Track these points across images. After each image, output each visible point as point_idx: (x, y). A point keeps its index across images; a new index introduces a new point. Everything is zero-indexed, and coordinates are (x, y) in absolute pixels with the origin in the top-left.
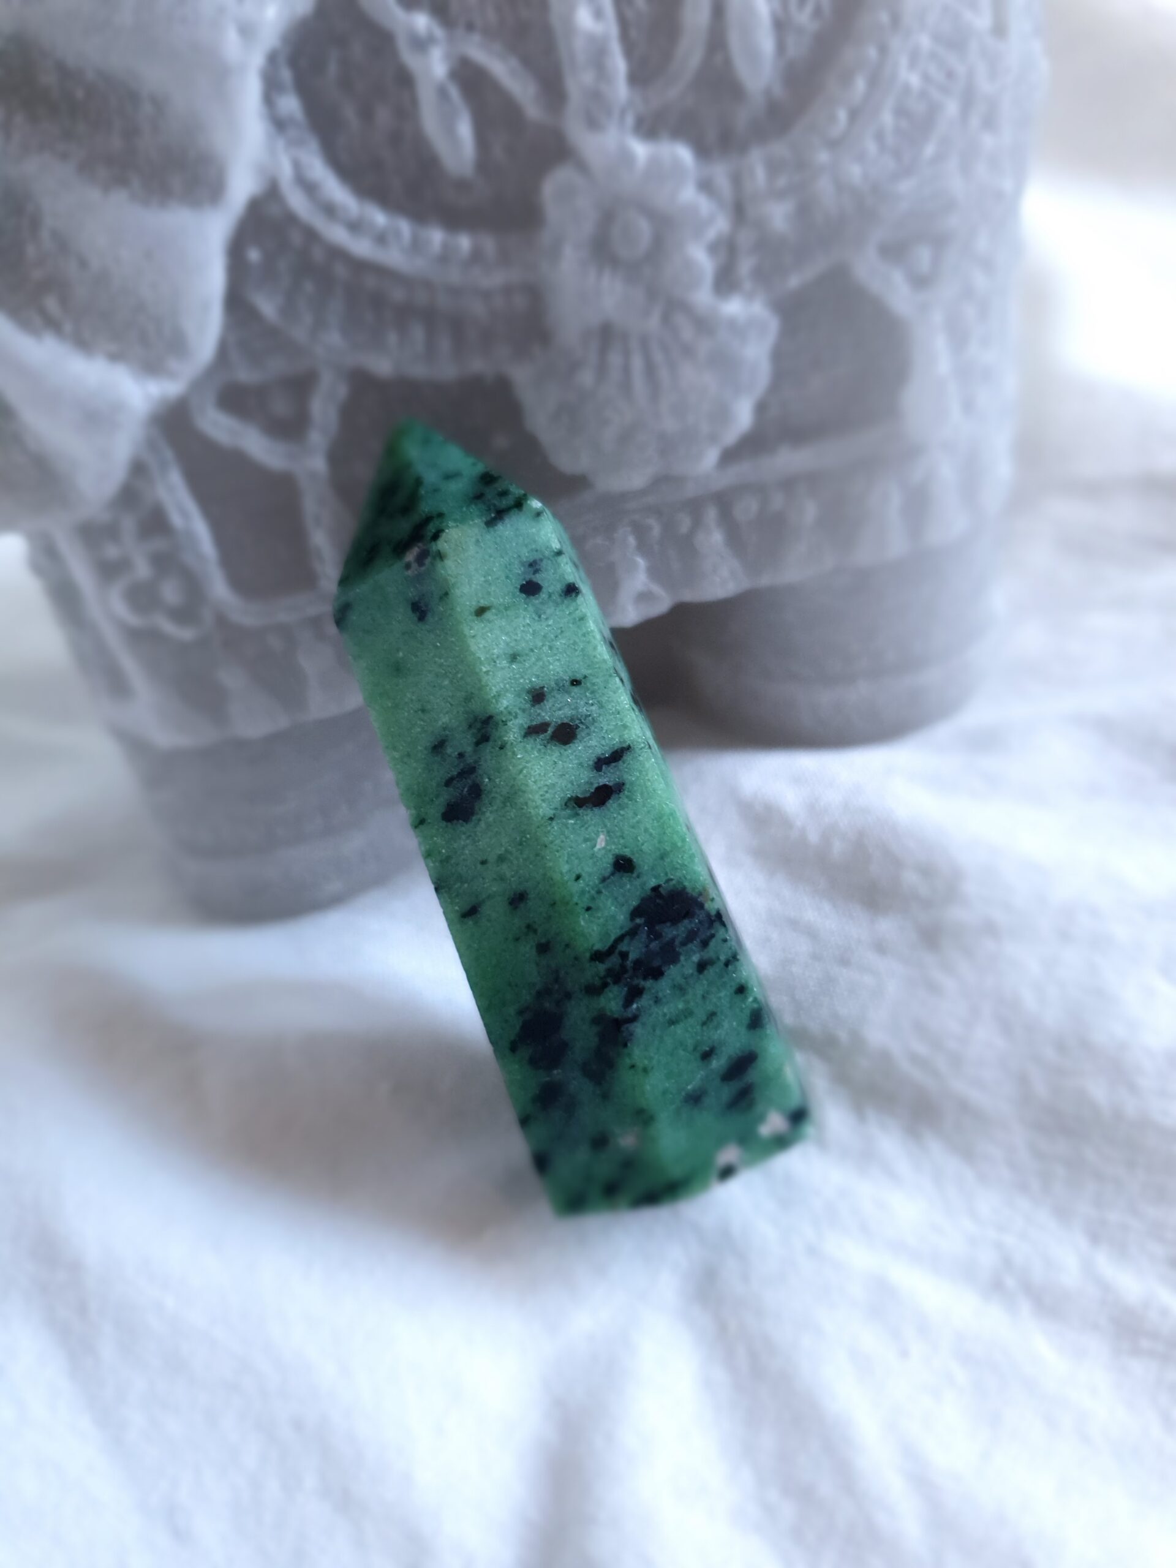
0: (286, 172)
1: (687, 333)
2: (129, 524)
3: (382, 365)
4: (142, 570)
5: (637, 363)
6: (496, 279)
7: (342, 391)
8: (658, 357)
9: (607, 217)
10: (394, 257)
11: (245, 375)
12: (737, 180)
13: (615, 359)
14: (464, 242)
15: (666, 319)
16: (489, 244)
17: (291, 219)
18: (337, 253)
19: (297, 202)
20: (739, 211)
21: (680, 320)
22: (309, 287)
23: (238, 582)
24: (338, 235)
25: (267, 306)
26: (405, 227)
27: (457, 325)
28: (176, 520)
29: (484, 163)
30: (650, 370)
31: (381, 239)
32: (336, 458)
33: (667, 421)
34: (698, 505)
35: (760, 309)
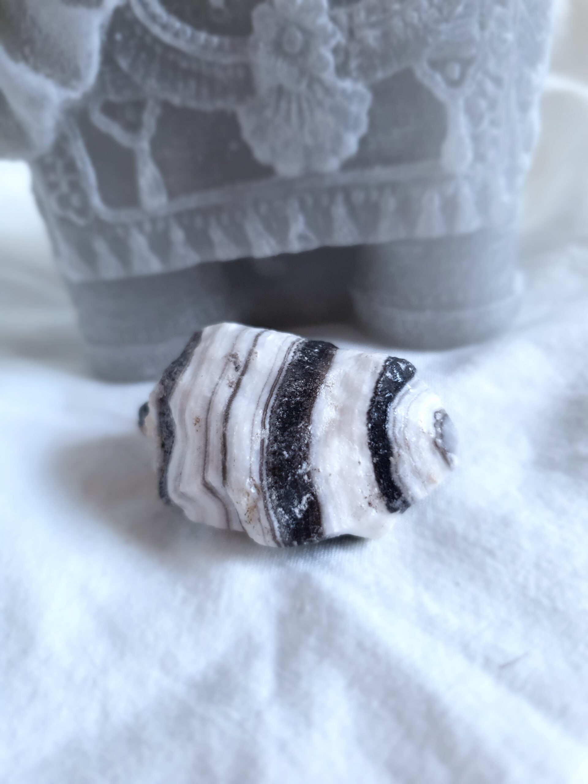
1: (320, 94)
2: (60, 165)
3: (176, 100)
4: (64, 188)
5: (294, 107)
6: (228, 60)
7: (158, 111)
8: (305, 105)
9: (282, 30)
10: (181, 44)
11: (113, 97)
12: (351, 17)
13: (283, 105)
14: (215, 40)
15: (310, 86)
16: (227, 41)
17: (136, 21)
18: (156, 40)
19: (138, 11)
20: (351, 34)
21: (317, 87)
22: (143, 56)
23: (107, 200)
24: (156, 30)
25: (124, 63)
26: (189, 30)
27: (211, 82)
28: (79, 164)
29: (229, 1)
30: (300, 111)
31: (176, 34)
32: (155, 144)
33: (309, 140)
34: (332, 191)
35: (361, 87)
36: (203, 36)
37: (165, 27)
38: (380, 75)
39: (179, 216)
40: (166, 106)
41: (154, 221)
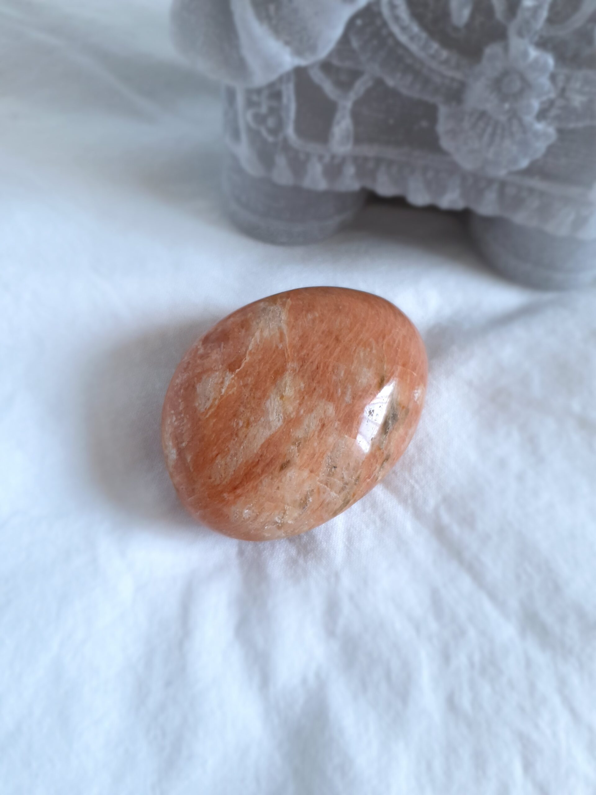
1: (515, 127)
2: (265, 93)
3: (390, 82)
4: (264, 109)
5: (489, 130)
6: (450, 73)
7: (370, 84)
9: (506, 73)
10: (414, 48)
11: (336, 62)
12: (568, 79)
13: (481, 124)
14: (445, 54)
15: (510, 120)
16: (454, 59)
17: (379, 14)
18: (391, 34)
19: (386, 11)
20: (562, 93)
21: (515, 122)
22: (375, 42)
23: (299, 130)
24: (395, 29)
25: (355, 43)
26: (424, 35)
27: (427, 81)
28: (285, 100)
29: (468, 26)
30: (493, 135)
31: (412, 38)
32: (357, 104)
33: (490, 155)
34: (490, 181)
35: (551, 130)
36: (435, 46)
37: (404, 29)
38: (572, 125)
39: (355, 159)
40: (379, 82)
41: (333, 157)
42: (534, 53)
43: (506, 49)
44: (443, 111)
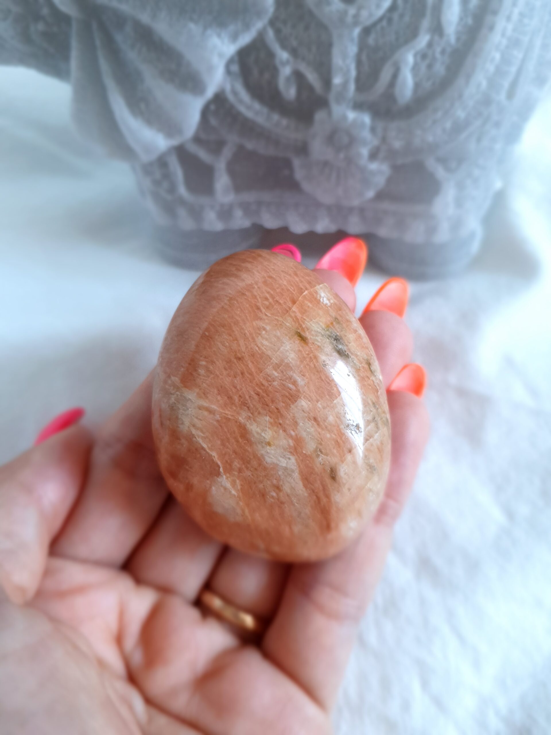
0: (228, 88)
2: (156, 165)
3: (250, 146)
4: (158, 176)
5: (334, 174)
6: (293, 135)
7: (235, 149)
9: (334, 132)
10: (260, 120)
11: (203, 136)
12: (385, 130)
14: (284, 122)
15: (348, 165)
16: (293, 125)
17: (227, 100)
18: (239, 113)
19: (231, 98)
20: (384, 140)
21: (352, 166)
22: (229, 119)
24: (242, 109)
26: (265, 110)
27: (277, 143)
28: (171, 169)
31: (257, 113)
34: (351, 210)
35: (384, 168)
36: (276, 117)
37: (249, 108)
39: (241, 204)
41: (222, 205)
42: (351, 115)
43: (330, 113)
44: (297, 162)
